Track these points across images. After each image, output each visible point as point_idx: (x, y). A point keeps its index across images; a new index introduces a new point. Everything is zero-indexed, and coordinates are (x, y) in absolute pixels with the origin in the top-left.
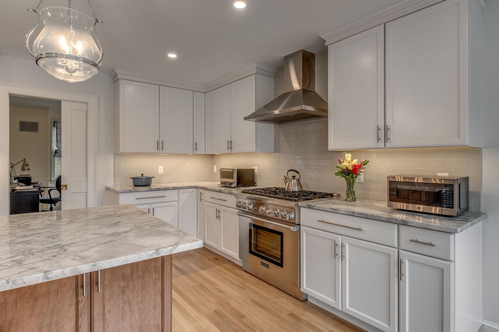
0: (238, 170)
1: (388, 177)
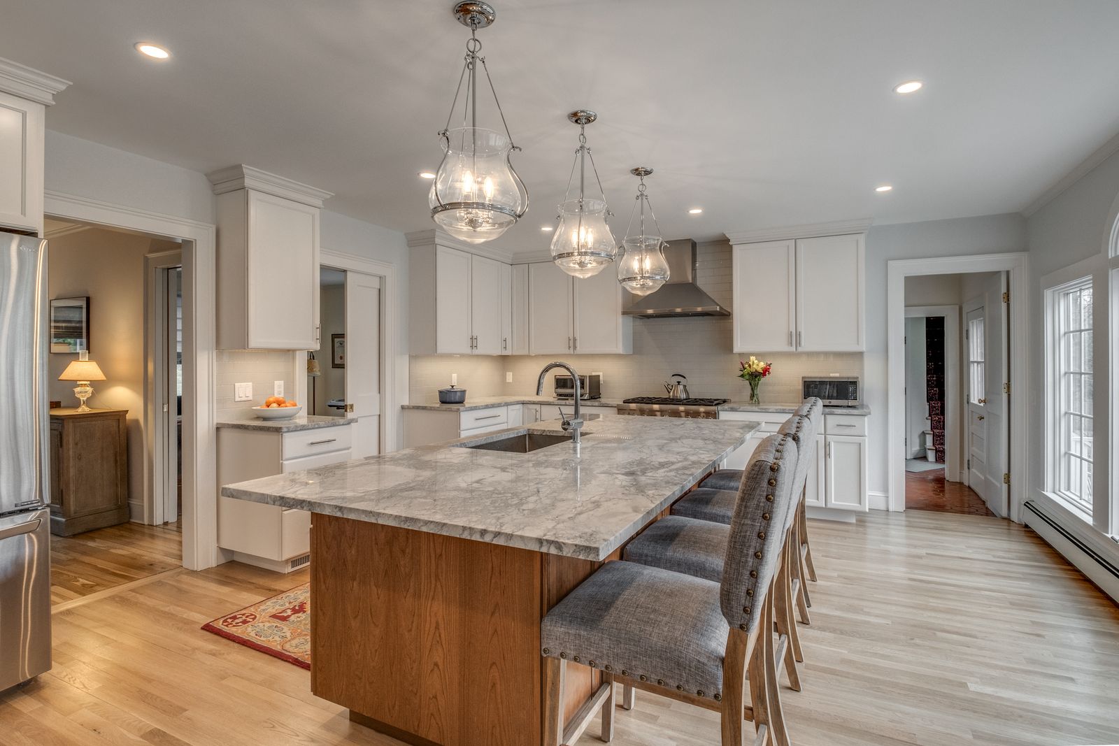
0: (590, 376)
1: (803, 378)
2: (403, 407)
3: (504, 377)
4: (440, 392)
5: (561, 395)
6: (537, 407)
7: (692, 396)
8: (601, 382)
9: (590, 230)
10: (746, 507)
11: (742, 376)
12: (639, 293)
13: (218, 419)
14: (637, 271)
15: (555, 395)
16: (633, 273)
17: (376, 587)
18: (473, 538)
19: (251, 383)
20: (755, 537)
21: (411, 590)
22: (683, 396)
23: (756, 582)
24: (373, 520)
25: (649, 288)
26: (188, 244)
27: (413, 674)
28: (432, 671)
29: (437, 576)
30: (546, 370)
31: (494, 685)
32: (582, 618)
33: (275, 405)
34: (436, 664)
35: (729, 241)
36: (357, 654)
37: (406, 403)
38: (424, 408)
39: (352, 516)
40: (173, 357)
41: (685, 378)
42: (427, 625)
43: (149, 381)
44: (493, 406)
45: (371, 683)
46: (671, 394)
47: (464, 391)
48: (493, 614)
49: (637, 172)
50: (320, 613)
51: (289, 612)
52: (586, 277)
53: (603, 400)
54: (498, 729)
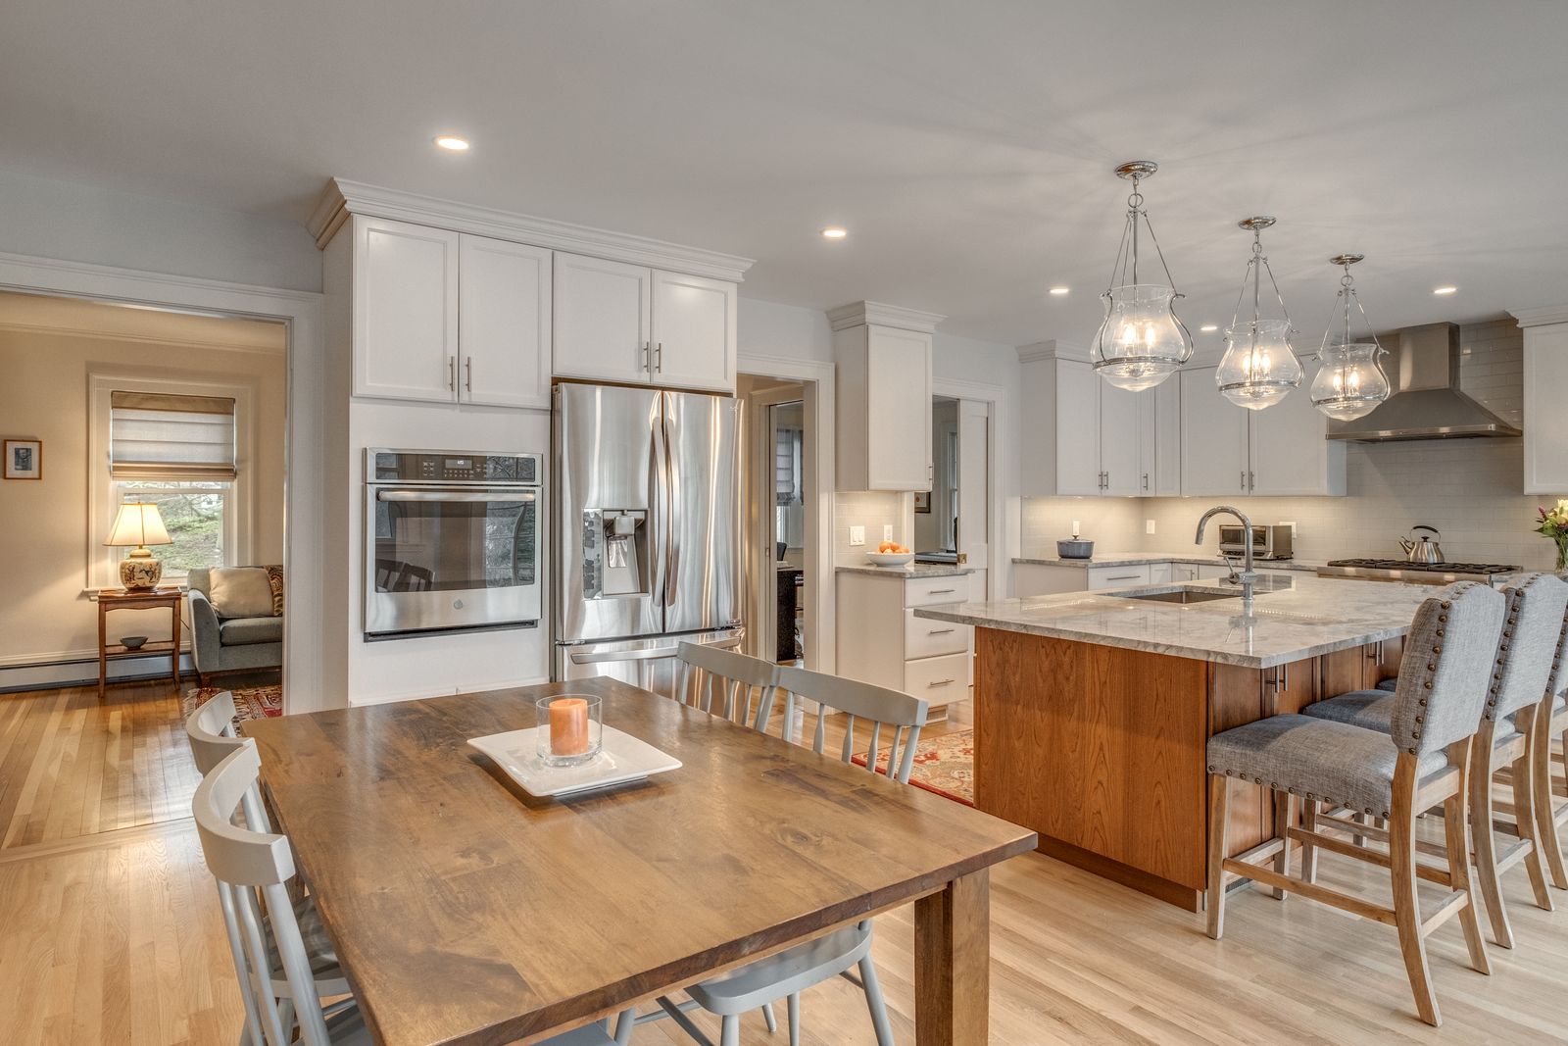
2: (1014, 561)
3: (1142, 527)
4: (1060, 544)
5: (1229, 553)
6: (1194, 568)
7: (1449, 560)
8: (1294, 536)
9: (1266, 351)
10: (1415, 641)
11: (1541, 530)
12: (1343, 418)
13: (836, 564)
14: (1338, 389)
15: (1220, 552)
16: (1334, 392)
17: (1040, 710)
18: (1147, 650)
19: (863, 527)
20: (1425, 669)
21: (1075, 714)
22: (1433, 559)
23: (1426, 709)
24: (1055, 636)
25: (1356, 411)
26: (809, 385)
27: (1077, 790)
28: (1096, 788)
29: (1101, 701)
30: (1209, 515)
31: (1159, 802)
32: (1248, 742)
33: (889, 551)
34: (1100, 783)
35: (1517, 321)
36: (1021, 772)
37: (1017, 556)
38: (1041, 563)
39: (1036, 633)
40: (774, 498)
41: (1436, 531)
42: (1091, 748)
43: (753, 523)
44: (1131, 564)
45: (1034, 799)
46: (1412, 555)
47: (1092, 543)
48: (1157, 738)
49: (1339, 260)
50: (984, 734)
51: (923, 758)
52: (1261, 408)
53: (1296, 562)
54: (1163, 843)
